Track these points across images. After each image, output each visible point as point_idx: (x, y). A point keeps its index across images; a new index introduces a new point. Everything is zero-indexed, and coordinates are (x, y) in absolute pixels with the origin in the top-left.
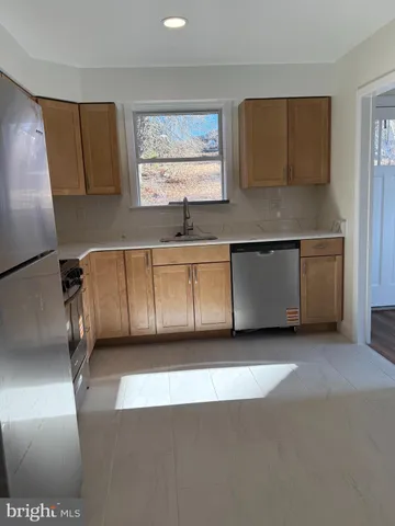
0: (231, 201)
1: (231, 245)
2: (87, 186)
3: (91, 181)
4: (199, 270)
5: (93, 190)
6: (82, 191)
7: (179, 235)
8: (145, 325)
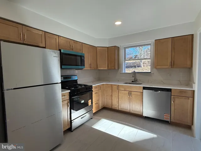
0: (152, 73)
1: (143, 87)
2: (108, 67)
3: (109, 66)
4: (132, 93)
5: (109, 68)
6: (106, 68)
7: (133, 82)
8: (116, 106)
